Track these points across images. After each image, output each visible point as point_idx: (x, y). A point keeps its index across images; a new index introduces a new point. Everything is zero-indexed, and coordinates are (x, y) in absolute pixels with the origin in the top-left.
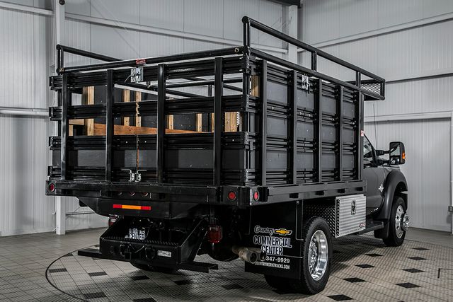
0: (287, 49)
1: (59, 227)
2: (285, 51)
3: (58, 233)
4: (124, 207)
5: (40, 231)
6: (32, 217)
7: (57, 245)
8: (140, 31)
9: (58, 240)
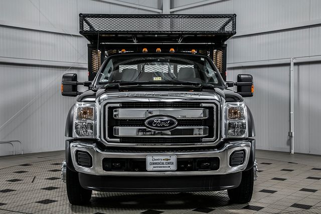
0: (162, 9)
2: (160, 11)
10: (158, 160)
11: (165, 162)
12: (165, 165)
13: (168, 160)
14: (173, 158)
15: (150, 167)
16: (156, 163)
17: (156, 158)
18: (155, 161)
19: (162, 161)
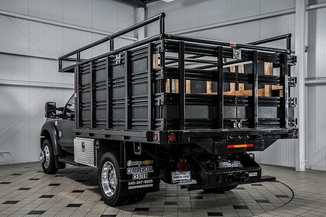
4: (236, 146)
8: (29, 20)
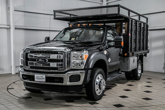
0: (103, 2)
1: (13, 71)
2: (102, 3)
3: (13, 74)
5: (5, 73)
6: (2, 67)
7: (13, 78)
9: (13, 76)
10: (39, 76)
11: (41, 77)
12: (41, 79)
13: (42, 77)
14: (44, 76)
15: (36, 80)
16: (38, 78)
17: (38, 75)
18: (38, 77)
19: (40, 77)
